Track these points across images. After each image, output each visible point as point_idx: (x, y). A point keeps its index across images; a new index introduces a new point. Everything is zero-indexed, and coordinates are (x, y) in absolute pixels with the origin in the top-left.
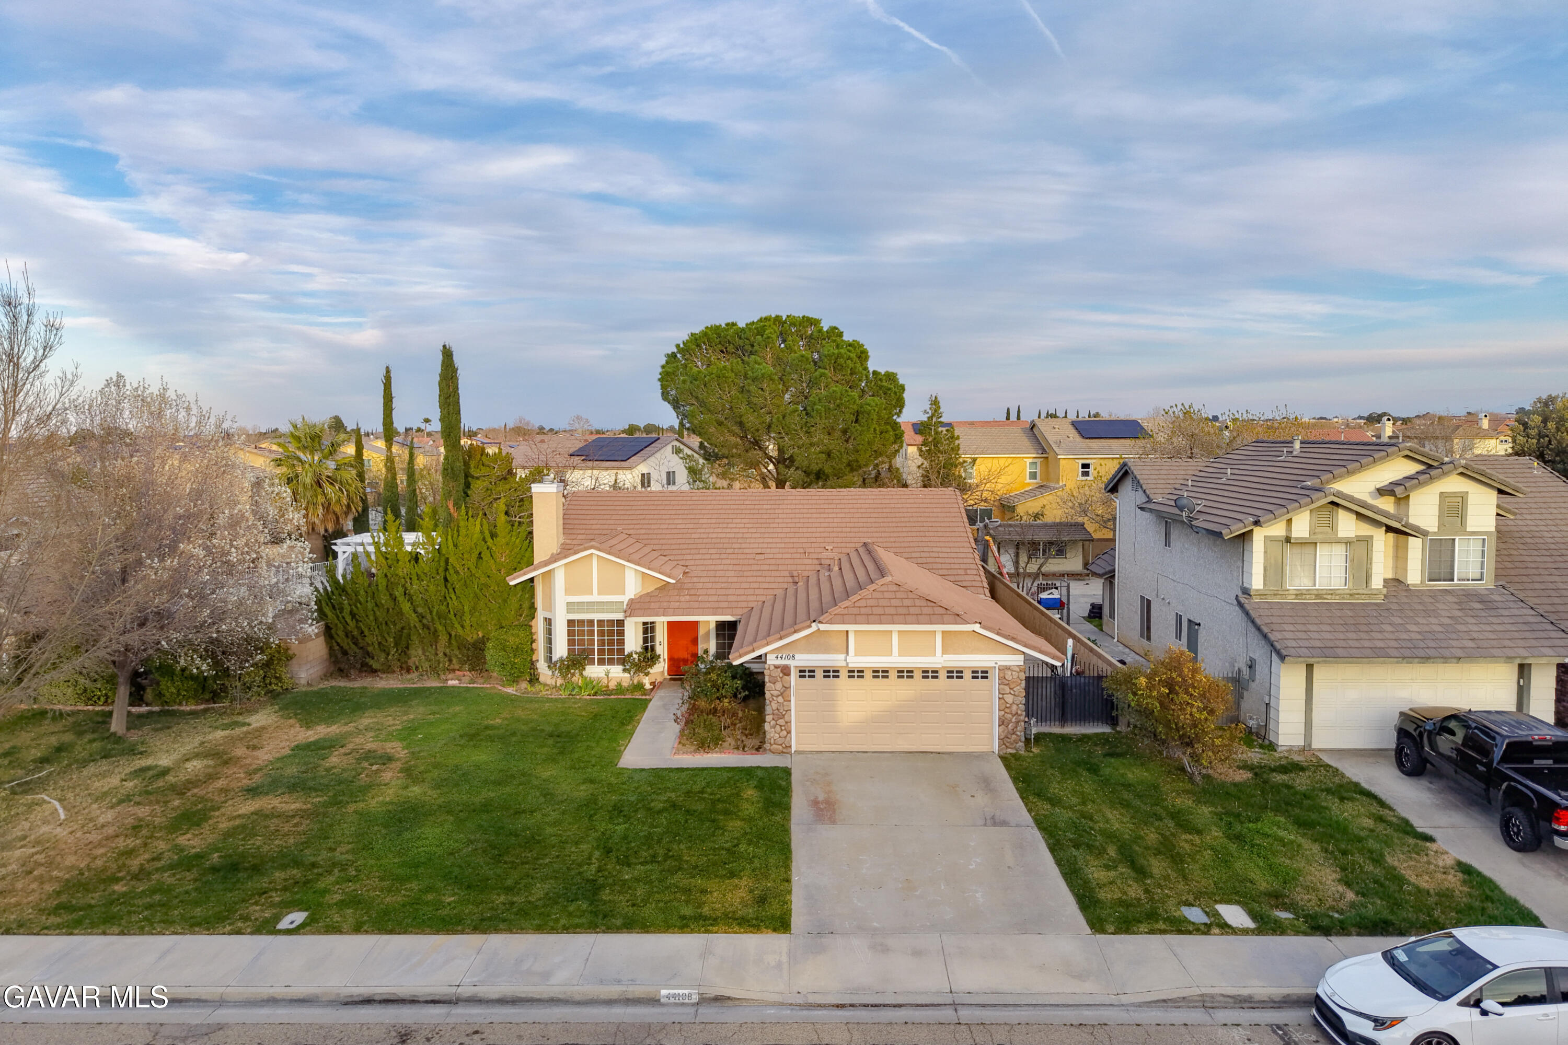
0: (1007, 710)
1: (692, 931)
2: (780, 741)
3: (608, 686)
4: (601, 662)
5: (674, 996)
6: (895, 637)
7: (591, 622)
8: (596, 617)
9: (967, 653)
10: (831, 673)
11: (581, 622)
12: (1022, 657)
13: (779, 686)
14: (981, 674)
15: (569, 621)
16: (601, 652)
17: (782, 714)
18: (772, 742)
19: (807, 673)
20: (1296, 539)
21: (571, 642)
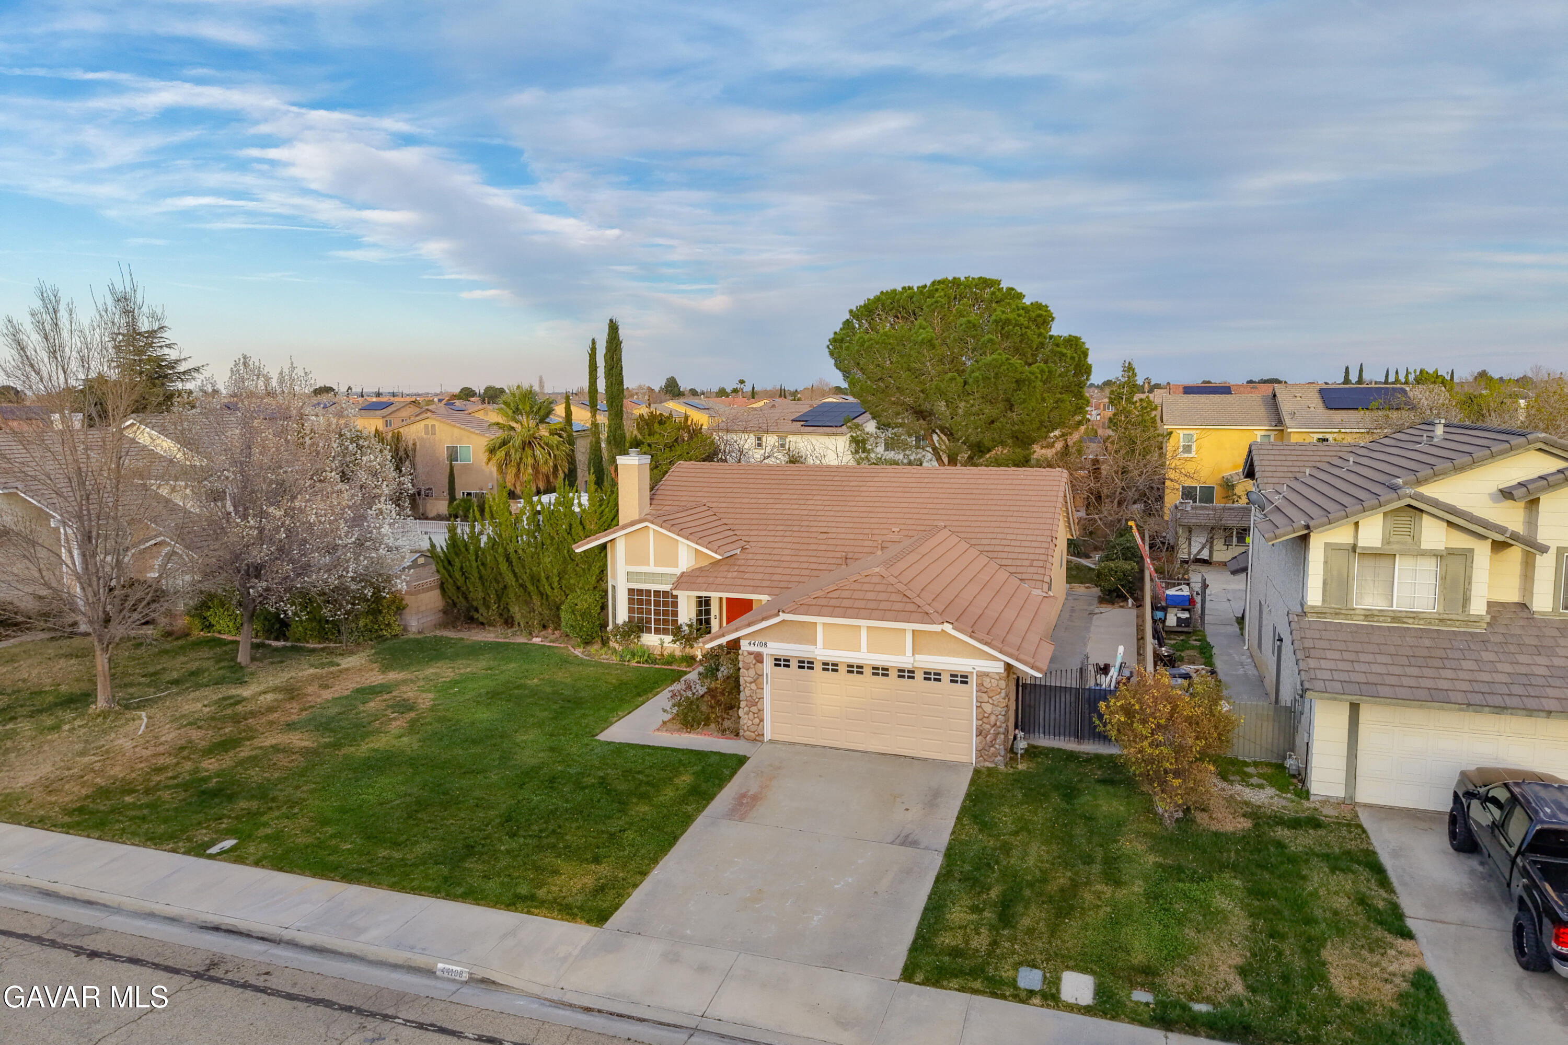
0: (985, 720)
1: (516, 910)
2: (753, 728)
3: (662, 655)
4: (657, 631)
5: (448, 971)
6: (864, 634)
7: (648, 592)
8: (653, 587)
9: (942, 655)
10: (806, 664)
11: (640, 592)
12: (1002, 665)
13: (752, 672)
14: (960, 679)
15: (629, 590)
16: (657, 621)
17: (756, 702)
18: (745, 728)
19: (781, 662)
20: (1364, 548)
21: (631, 610)
